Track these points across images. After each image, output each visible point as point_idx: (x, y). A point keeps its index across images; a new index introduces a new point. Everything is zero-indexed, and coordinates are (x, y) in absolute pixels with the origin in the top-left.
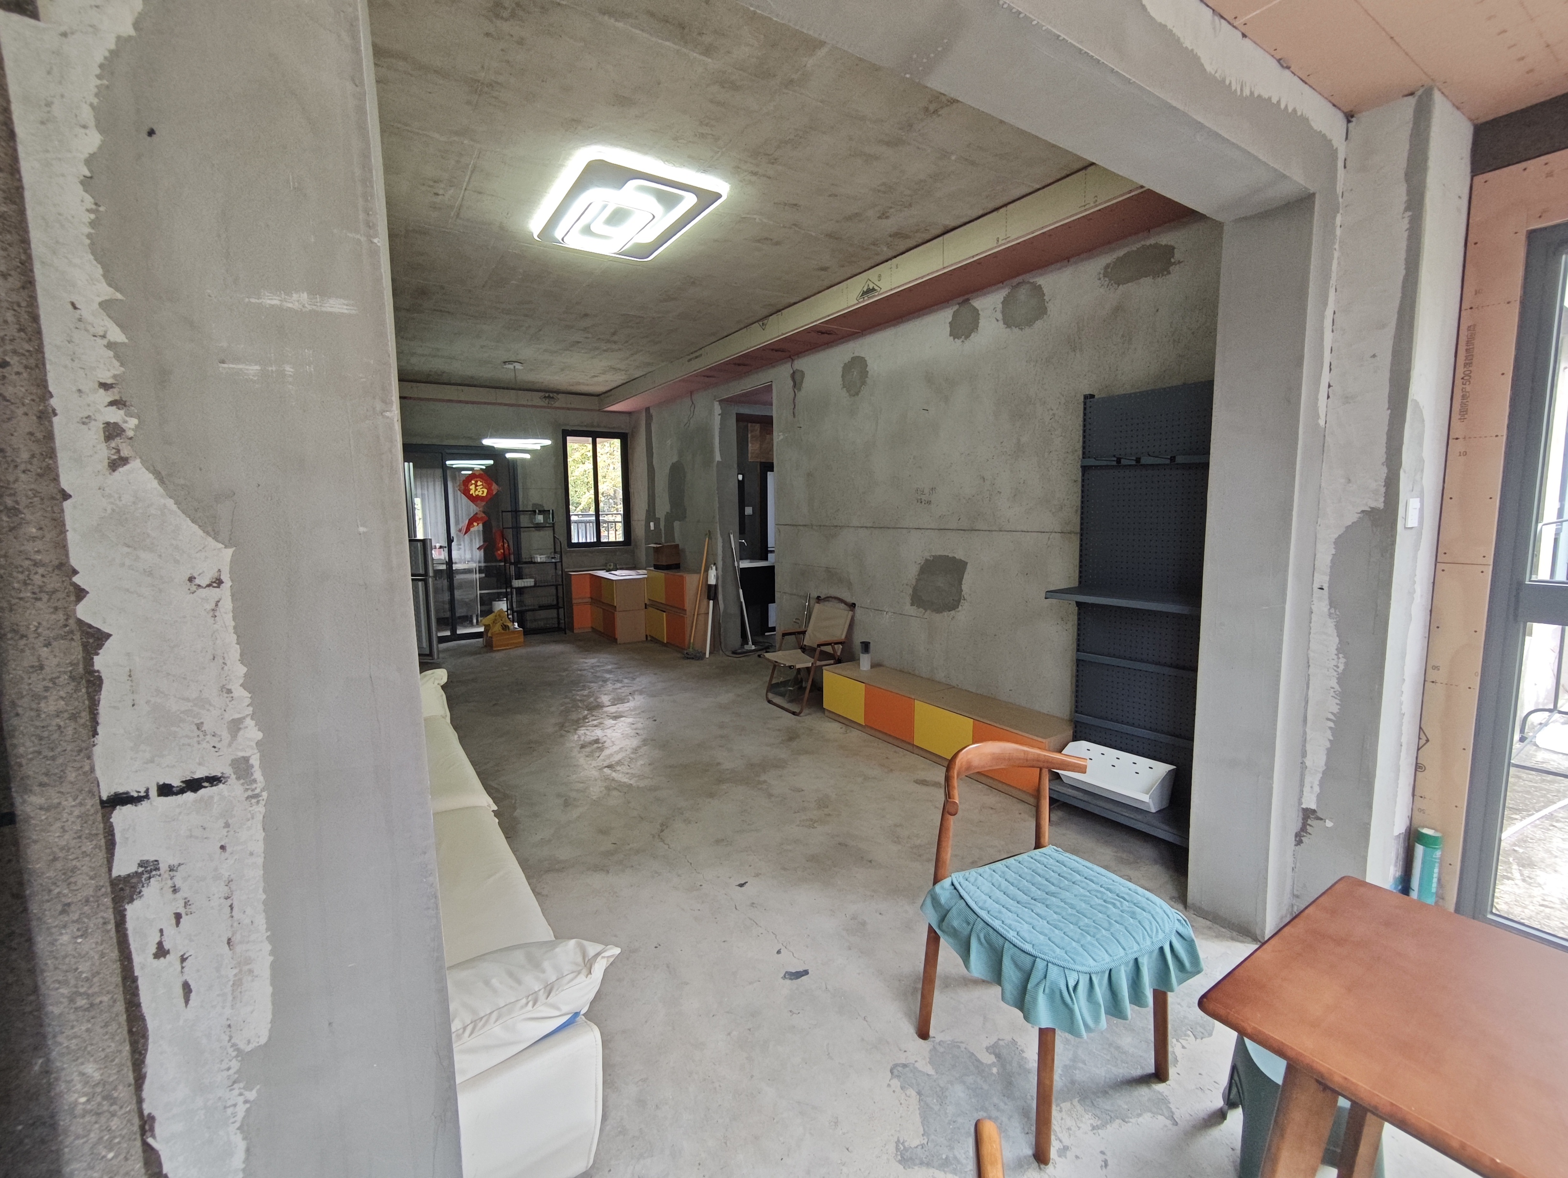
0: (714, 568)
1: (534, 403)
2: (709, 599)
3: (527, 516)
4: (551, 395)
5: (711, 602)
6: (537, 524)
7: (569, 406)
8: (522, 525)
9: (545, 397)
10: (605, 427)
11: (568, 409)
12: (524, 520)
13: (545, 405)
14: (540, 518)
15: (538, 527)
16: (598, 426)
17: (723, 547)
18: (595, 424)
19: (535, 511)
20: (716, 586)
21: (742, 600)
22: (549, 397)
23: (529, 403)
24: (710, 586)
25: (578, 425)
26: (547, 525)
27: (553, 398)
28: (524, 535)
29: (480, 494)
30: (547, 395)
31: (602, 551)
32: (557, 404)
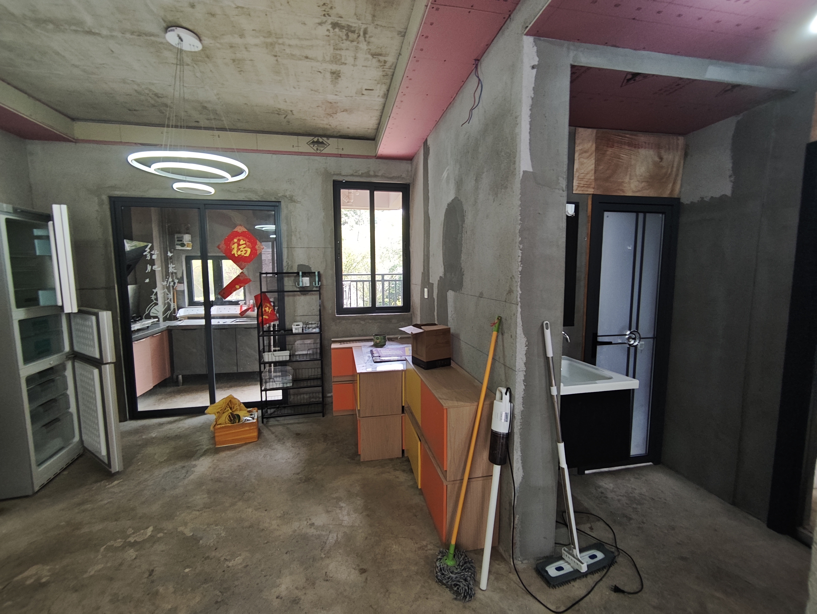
0: (506, 398)
1: (301, 150)
2: (493, 460)
3: (292, 278)
4: (321, 140)
5: (497, 469)
6: (302, 287)
7: (341, 152)
8: (286, 289)
9: (313, 142)
10: (383, 176)
11: (341, 156)
12: (288, 284)
13: (312, 151)
14: (306, 281)
15: (304, 291)
16: (376, 176)
17: (528, 354)
18: (372, 173)
19: (298, 273)
20: (509, 436)
21: (564, 465)
22: (318, 142)
23: (296, 150)
24: (495, 435)
25: (352, 175)
26: (315, 289)
27: (322, 143)
28: (288, 300)
29: (243, 253)
30: (316, 139)
31: (374, 318)
32: (327, 150)
